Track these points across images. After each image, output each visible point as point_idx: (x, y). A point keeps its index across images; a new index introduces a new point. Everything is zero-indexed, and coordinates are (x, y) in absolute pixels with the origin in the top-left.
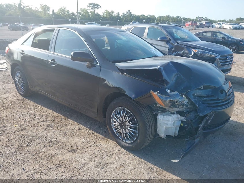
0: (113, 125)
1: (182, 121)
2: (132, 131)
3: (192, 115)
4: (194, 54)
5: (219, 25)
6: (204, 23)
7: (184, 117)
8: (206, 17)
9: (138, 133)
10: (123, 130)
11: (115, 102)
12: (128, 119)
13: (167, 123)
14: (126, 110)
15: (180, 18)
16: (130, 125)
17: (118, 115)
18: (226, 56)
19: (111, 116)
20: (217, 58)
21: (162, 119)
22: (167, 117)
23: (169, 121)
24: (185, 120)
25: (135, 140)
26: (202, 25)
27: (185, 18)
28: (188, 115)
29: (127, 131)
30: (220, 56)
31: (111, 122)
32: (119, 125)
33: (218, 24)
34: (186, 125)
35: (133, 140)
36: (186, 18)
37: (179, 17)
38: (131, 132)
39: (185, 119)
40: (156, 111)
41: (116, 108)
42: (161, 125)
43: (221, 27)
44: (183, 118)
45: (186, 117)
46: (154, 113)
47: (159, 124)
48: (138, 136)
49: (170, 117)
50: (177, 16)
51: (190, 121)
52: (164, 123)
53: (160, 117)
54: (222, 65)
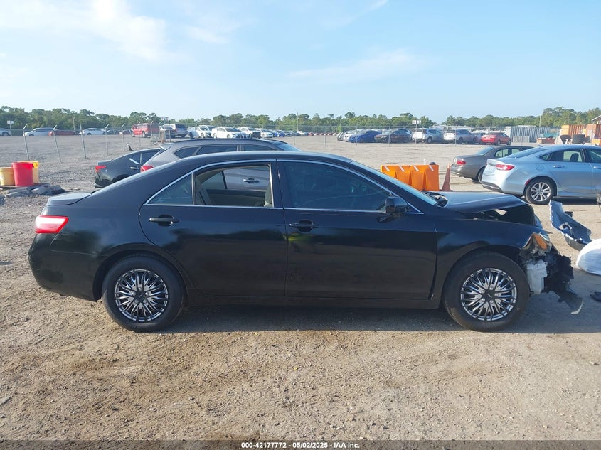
5: (204, 132)
8: (153, 114)
15: (91, 115)
27: (104, 115)
33: (203, 129)
36: (108, 116)
37: (88, 112)
43: (210, 135)
50: (83, 110)
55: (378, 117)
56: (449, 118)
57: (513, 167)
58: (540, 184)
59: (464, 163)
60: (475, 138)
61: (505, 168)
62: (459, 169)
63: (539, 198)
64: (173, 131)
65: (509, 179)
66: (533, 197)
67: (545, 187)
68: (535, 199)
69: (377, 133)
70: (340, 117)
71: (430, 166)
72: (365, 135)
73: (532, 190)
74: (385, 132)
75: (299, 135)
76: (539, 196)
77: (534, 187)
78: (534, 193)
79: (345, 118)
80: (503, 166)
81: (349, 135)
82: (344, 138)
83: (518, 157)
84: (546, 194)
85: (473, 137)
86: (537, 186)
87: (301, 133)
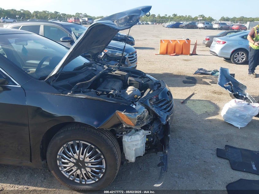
0: (62, 168)
1: (147, 136)
2: (97, 168)
3: (155, 126)
4: (104, 55)
6: (86, 19)
7: (148, 130)
9: (105, 168)
10: (81, 171)
11: (62, 137)
12: (88, 155)
13: (136, 144)
14: (82, 142)
16: (93, 161)
17: (70, 154)
18: (133, 54)
19: (57, 157)
20: (127, 57)
21: (129, 141)
22: (135, 136)
23: (138, 140)
24: (150, 134)
25: (100, 177)
26: (85, 21)
28: (151, 127)
29: (88, 169)
30: (128, 54)
31: (58, 164)
32: (74, 166)
34: (152, 139)
35: (98, 178)
38: (94, 169)
39: (150, 132)
40: (120, 133)
41: (64, 144)
42: (129, 149)
44: (147, 132)
45: (150, 130)
46: (118, 136)
47: (127, 148)
48: (105, 171)
49: (139, 136)
51: (156, 134)
52: (133, 145)
53: (127, 139)
54: (131, 63)
55: (188, 16)
56: (222, 17)
57: (225, 42)
58: (240, 52)
59: (209, 39)
60: (229, 27)
61: (221, 43)
62: (206, 43)
63: (239, 61)
64: (86, 21)
65: (222, 49)
66: (235, 60)
67: (243, 54)
68: (236, 61)
69: (181, 24)
70: (170, 16)
71: (186, 41)
72: (175, 24)
73: (235, 56)
74: (185, 23)
75: (148, 24)
76: (239, 59)
77: (236, 54)
78: (236, 58)
79: (172, 16)
80: (221, 41)
81: (168, 24)
82: (165, 25)
83: (230, 37)
84: (243, 59)
85: (228, 26)
86: (238, 54)
87: (150, 23)
